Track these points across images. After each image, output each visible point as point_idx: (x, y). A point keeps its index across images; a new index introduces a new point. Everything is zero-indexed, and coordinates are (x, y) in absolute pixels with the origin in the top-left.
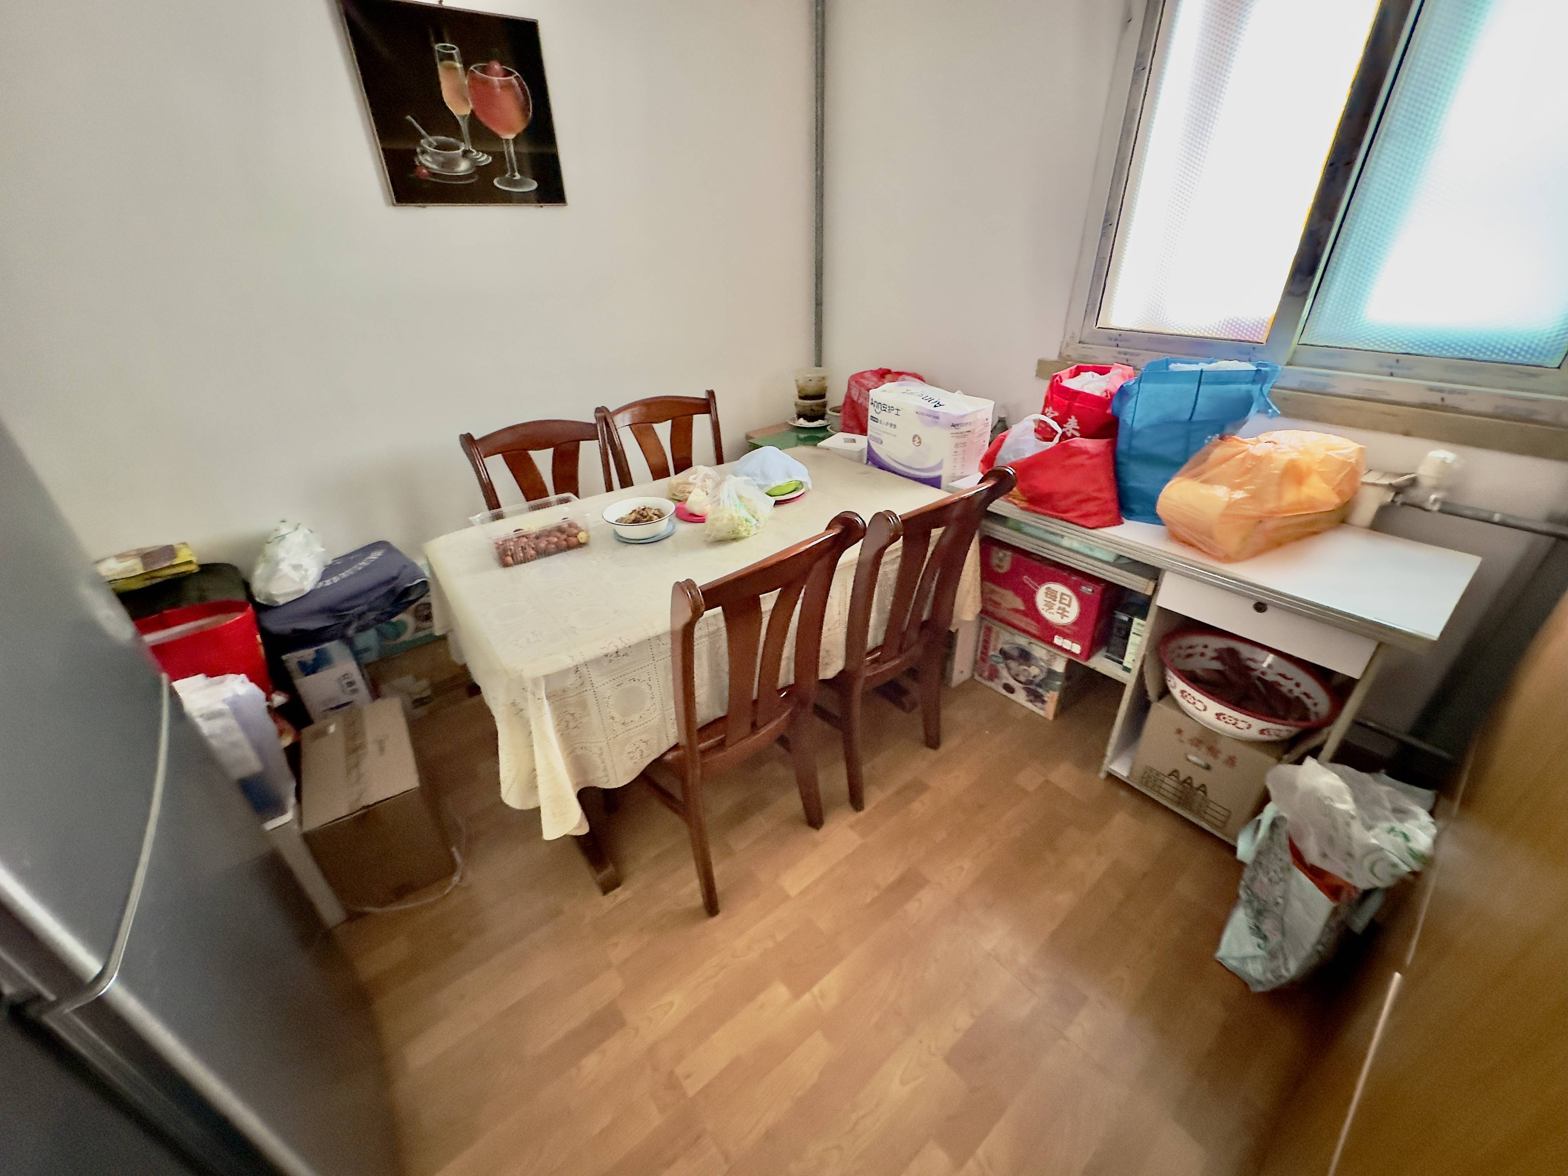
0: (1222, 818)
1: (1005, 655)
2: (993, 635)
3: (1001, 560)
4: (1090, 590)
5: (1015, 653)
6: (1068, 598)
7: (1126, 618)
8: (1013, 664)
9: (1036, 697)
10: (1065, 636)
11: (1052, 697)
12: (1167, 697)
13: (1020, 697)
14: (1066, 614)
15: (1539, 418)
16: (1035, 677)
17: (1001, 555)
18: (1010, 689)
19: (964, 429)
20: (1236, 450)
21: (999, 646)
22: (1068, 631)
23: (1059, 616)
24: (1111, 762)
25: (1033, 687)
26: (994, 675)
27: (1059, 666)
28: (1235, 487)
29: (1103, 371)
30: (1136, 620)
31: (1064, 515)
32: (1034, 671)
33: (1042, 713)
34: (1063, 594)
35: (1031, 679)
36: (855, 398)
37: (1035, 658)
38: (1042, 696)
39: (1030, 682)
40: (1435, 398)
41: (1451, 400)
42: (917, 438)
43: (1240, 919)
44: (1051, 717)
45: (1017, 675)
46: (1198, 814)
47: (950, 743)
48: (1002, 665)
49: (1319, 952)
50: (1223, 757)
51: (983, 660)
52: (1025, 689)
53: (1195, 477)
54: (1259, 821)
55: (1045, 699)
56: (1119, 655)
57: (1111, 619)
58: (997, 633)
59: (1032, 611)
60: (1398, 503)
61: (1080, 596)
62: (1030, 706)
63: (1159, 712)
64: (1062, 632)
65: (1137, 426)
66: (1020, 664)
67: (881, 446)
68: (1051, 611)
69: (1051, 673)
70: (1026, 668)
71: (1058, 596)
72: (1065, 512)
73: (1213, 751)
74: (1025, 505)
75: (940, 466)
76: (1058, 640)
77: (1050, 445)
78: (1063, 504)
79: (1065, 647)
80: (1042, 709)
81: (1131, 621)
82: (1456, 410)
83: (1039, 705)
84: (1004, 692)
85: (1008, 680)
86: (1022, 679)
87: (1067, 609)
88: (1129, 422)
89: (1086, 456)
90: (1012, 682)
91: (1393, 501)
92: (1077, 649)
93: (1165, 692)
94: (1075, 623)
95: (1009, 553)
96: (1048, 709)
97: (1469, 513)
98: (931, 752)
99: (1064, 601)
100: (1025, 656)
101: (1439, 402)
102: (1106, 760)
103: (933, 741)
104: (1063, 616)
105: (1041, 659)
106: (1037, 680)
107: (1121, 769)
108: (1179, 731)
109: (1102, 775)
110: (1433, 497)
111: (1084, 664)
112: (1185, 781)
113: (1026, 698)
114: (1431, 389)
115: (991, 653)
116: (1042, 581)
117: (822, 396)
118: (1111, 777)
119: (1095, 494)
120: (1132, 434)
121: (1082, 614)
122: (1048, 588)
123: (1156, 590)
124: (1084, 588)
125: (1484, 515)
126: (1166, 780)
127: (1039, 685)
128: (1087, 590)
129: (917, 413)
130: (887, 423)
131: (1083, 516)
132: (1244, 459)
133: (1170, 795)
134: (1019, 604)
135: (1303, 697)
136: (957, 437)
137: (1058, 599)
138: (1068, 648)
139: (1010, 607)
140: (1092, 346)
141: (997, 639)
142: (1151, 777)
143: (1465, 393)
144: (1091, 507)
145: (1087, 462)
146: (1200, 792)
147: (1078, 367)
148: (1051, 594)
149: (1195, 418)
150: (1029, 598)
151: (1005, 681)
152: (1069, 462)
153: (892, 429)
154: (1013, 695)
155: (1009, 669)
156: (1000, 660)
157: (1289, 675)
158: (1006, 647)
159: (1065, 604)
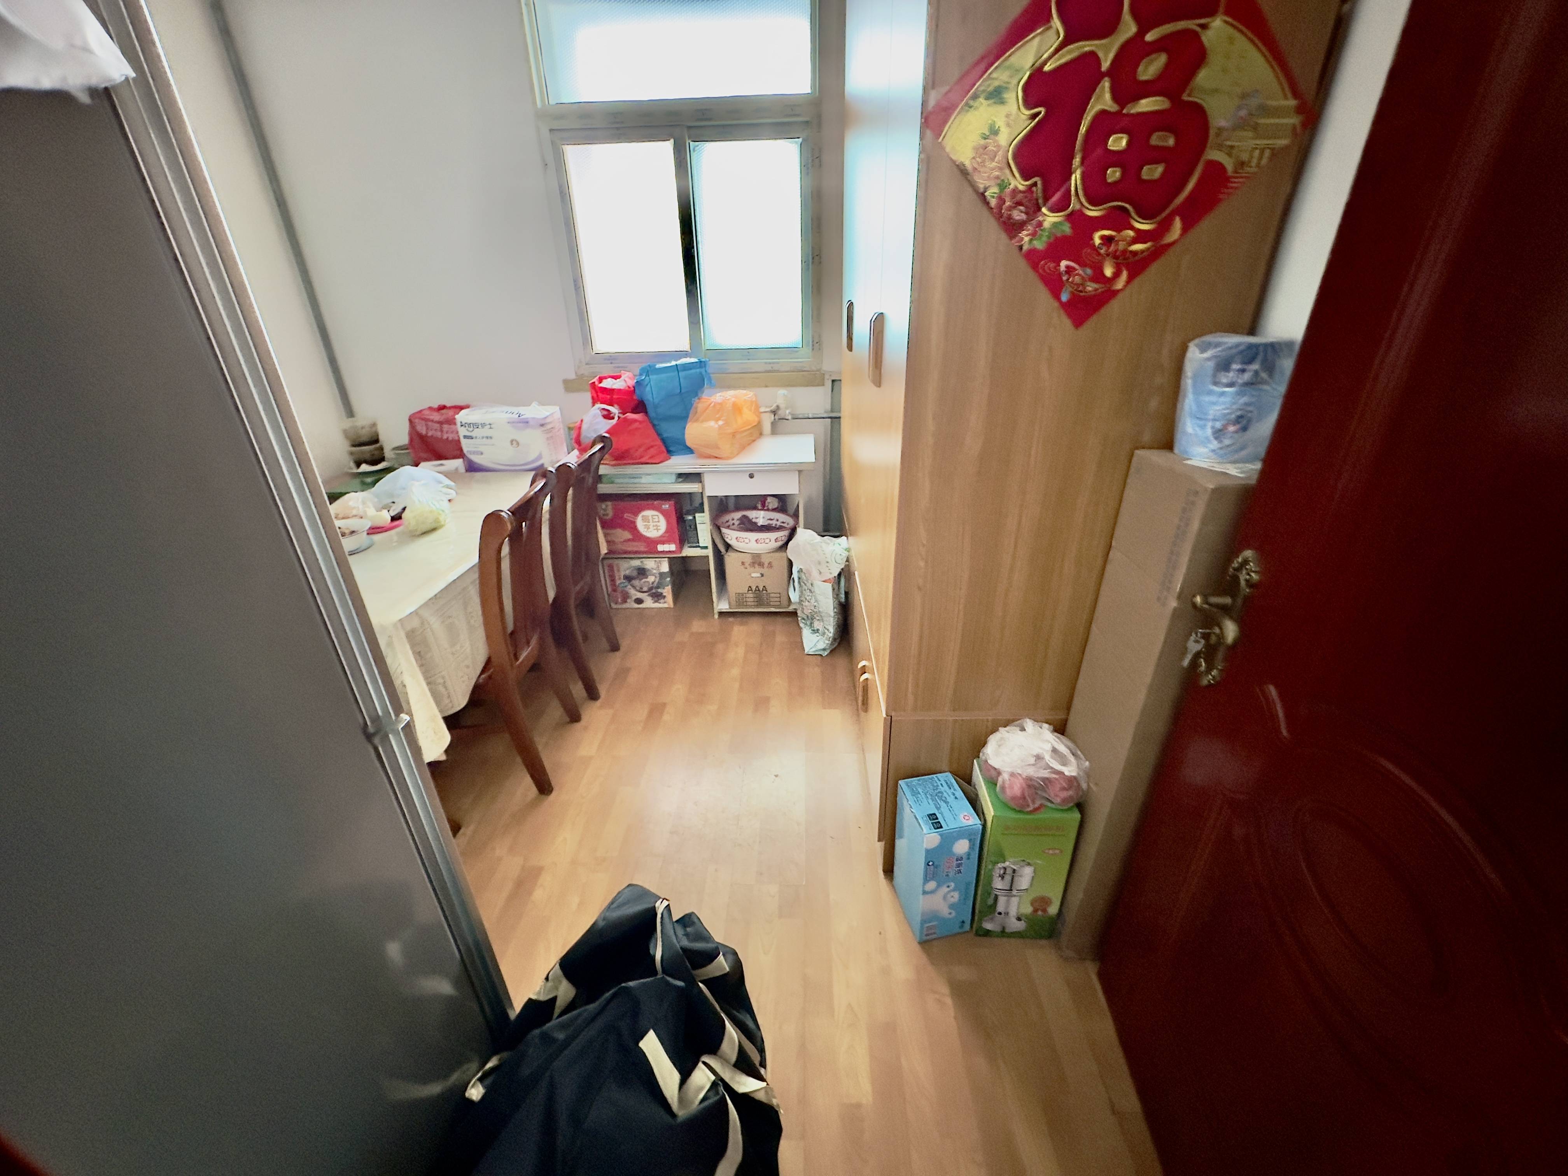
0: (778, 599)
1: (629, 578)
2: (615, 569)
3: (605, 510)
4: (668, 506)
5: (635, 573)
6: (657, 517)
7: (690, 518)
8: (636, 582)
9: (658, 597)
10: (663, 543)
11: (667, 591)
12: (730, 549)
13: (649, 603)
14: (659, 528)
15: (805, 369)
16: (653, 583)
17: (604, 506)
18: (639, 601)
19: (549, 427)
20: (708, 403)
21: (622, 574)
22: (665, 539)
23: (656, 531)
24: (718, 606)
25: (654, 591)
26: (626, 597)
27: (665, 567)
28: (717, 420)
29: (616, 377)
30: (697, 515)
31: (640, 461)
32: (651, 579)
33: (666, 605)
34: (653, 516)
35: (651, 585)
36: (424, 432)
37: (648, 570)
38: (662, 593)
39: (651, 589)
40: (769, 368)
41: (776, 367)
42: (514, 442)
43: (806, 632)
44: (672, 605)
45: (641, 588)
46: (769, 605)
47: (624, 643)
48: (629, 587)
49: (835, 612)
50: (766, 565)
51: (615, 590)
52: (649, 595)
53: (697, 420)
54: (793, 578)
55: (664, 594)
56: (696, 544)
57: (684, 521)
58: (618, 565)
59: (637, 536)
60: (777, 419)
61: (664, 513)
62: (657, 605)
63: (730, 560)
64: (662, 540)
65: (656, 401)
66: (640, 580)
67: (482, 456)
68: (649, 530)
69: (662, 575)
70: (646, 580)
71: (650, 518)
72: (641, 457)
73: (761, 565)
74: (614, 462)
75: (540, 457)
76: (661, 548)
77: (614, 422)
78: (638, 454)
79: (666, 550)
80: (665, 602)
81: (695, 517)
82: (778, 371)
83: (662, 601)
84: (636, 606)
85: (636, 595)
86: (645, 589)
87: (658, 524)
88: (651, 399)
89: (638, 423)
90: (640, 595)
91: (775, 419)
92: (672, 547)
93: (728, 546)
94: (666, 532)
95: (609, 503)
96: (668, 601)
97: (800, 416)
98: (617, 653)
99: (654, 520)
100: (642, 572)
101: (770, 369)
102: (715, 605)
103: (615, 647)
104: (657, 530)
105: (652, 569)
106: (655, 584)
107: (723, 606)
108: (743, 563)
109: (716, 616)
110: (787, 412)
111: (680, 555)
112: (756, 590)
113: (653, 601)
114: (766, 363)
115: (618, 582)
116: (636, 514)
117: (376, 441)
118: (721, 614)
119: (652, 444)
120: (656, 407)
121: (668, 523)
122: (643, 516)
123: (703, 488)
124: (663, 506)
125: (806, 416)
126: (748, 595)
127: (658, 587)
128: (666, 506)
129: (509, 423)
130: (483, 438)
131: (652, 457)
132: (714, 405)
133: (753, 604)
134: (627, 535)
135: (782, 524)
136: (547, 433)
137: (651, 521)
138: (668, 550)
139: (622, 540)
140: (596, 366)
141: (619, 571)
142: (740, 599)
143: (778, 363)
144: (652, 451)
145: (640, 426)
146: (764, 592)
147: (599, 378)
148: (645, 519)
149: (683, 391)
150: (633, 528)
151: (634, 598)
152: (630, 428)
153: (489, 440)
154: (644, 603)
155: (634, 587)
156: (626, 584)
157: (772, 518)
158: (627, 572)
159: (655, 522)
